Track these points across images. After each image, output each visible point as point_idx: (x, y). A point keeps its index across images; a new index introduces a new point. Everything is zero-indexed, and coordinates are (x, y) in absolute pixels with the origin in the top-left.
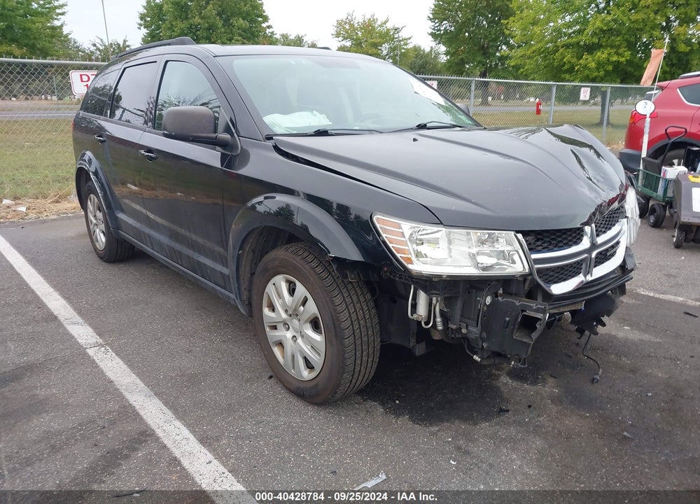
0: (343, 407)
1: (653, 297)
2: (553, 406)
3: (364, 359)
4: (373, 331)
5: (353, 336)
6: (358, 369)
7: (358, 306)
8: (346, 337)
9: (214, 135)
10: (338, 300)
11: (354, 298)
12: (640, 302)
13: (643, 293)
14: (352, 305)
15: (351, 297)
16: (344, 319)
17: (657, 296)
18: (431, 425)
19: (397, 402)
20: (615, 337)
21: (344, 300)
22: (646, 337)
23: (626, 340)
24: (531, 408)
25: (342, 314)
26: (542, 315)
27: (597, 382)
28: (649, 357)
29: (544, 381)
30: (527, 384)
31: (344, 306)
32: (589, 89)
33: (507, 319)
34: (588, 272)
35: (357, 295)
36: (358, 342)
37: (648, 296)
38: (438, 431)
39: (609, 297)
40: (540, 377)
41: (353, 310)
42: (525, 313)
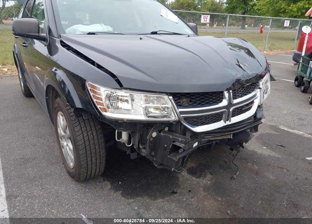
0: (90, 183)
1: (287, 131)
2: (203, 192)
3: (93, 161)
4: (99, 147)
5: (85, 149)
6: (90, 166)
7: (90, 133)
8: (81, 149)
9: (37, 34)
10: (77, 129)
11: (88, 128)
12: (278, 133)
13: (282, 128)
14: (86, 132)
15: (86, 128)
16: (80, 140)
17: (289, 130)
18: (131, 198)
19: (120, 183)
20: (256, 153)
21: (81, 129)
22: (273, 154)
23: (261, 154)
24: (190, 192)
25: (79, 137)
26: (184, 145)
27: (234, 179)
28: (270, 166)
29: (205, 176)
30: (195, 177)
31: (80, 132)
32: (289, 21)
33: (166, 146)
34: (228, 119)
35: (91, 126)
36: (89, 153)
37: (284, 130)
38: (133, 202)
39: (247, 133)
40: (204, 173)
41: (86, 135)
42: (174, 143)
